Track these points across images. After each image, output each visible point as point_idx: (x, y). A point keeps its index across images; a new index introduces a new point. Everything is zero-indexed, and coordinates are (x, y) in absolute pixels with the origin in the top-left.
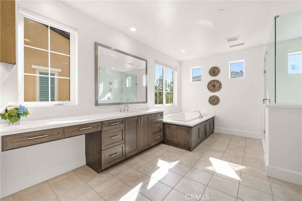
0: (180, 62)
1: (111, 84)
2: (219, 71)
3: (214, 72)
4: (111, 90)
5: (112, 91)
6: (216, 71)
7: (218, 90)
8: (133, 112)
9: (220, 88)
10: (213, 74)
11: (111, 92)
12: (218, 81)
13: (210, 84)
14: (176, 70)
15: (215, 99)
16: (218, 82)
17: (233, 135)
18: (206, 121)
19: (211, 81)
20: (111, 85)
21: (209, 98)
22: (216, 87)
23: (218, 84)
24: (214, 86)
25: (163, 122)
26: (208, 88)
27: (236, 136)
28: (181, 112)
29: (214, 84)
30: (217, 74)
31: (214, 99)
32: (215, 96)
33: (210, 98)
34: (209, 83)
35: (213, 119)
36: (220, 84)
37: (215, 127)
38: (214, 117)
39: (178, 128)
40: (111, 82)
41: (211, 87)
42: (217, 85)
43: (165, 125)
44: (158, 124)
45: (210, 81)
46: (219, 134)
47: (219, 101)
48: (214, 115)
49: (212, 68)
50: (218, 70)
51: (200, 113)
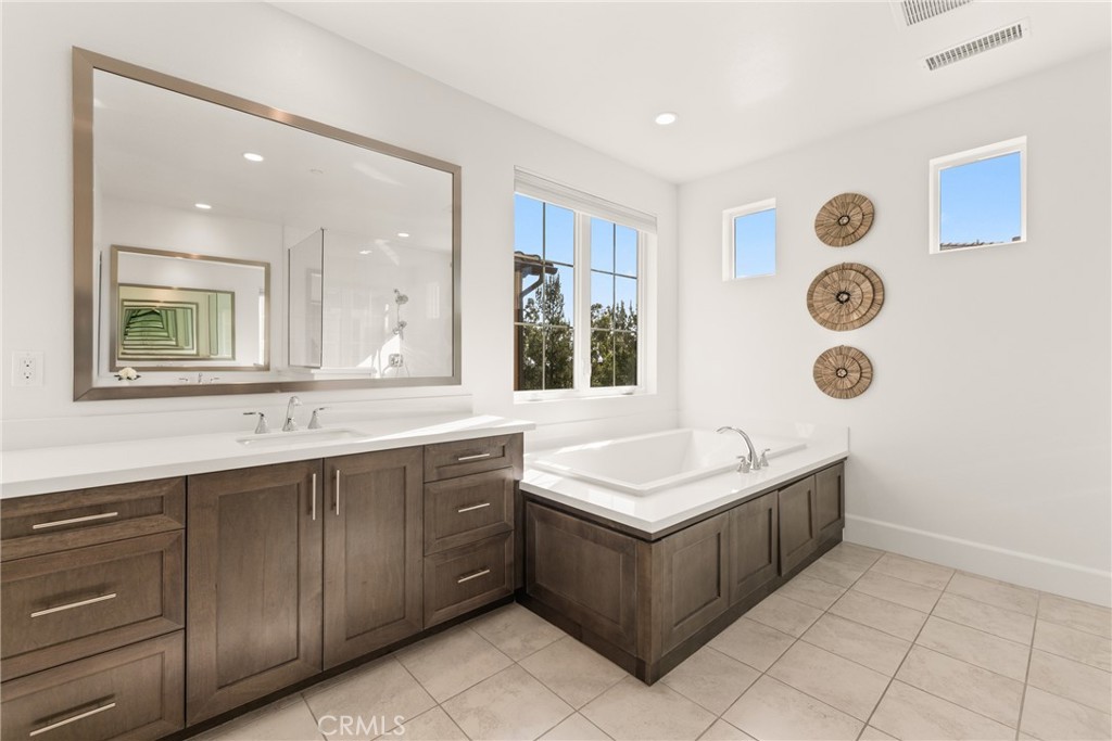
0: (677, 187)
1: (402, 299)
2: (873, 214)
3: (845, 220)
4: (402, 325)
5: (404, 330)
6: (856, 219)
7: (865, 320)
8: (344, 431)
9: (876, 307)
10: (838, 236)
11: (402, 337)
12: (867, 268)
13: (819, 289)
14: (652, 223)
15: (847, 363)
16: (865, 272)
17: (956, 571)
18: (779, 490)
19: (826, 273)
20: (403, 307)
21: (818, 361)
22: (856, 300)
23: (867, 286)
24: (845, 297)
25: (521, 488)
26: (810, 306)
27: (974, 576)
28: (678, 426)
29: (843, 289)
30: (862, 230)
31: (840, 364)
32: (850, 348)
33: (823, 358)
34: (818, 281)
35: (834, 474)
36: (878, 286)
37: (848, 516)
38: (841, 463)
39: (582, 533)
40: (402, 293)
41: (829, 301)
42: (858, 291)
43: (531, 505)
44: (482, 502)
45: (823, 270)
46: (872, 555)
47: (871, 379)
48: (846, 449)
49: (830, 202)
50: (866, 209)
51: (747, 440)
